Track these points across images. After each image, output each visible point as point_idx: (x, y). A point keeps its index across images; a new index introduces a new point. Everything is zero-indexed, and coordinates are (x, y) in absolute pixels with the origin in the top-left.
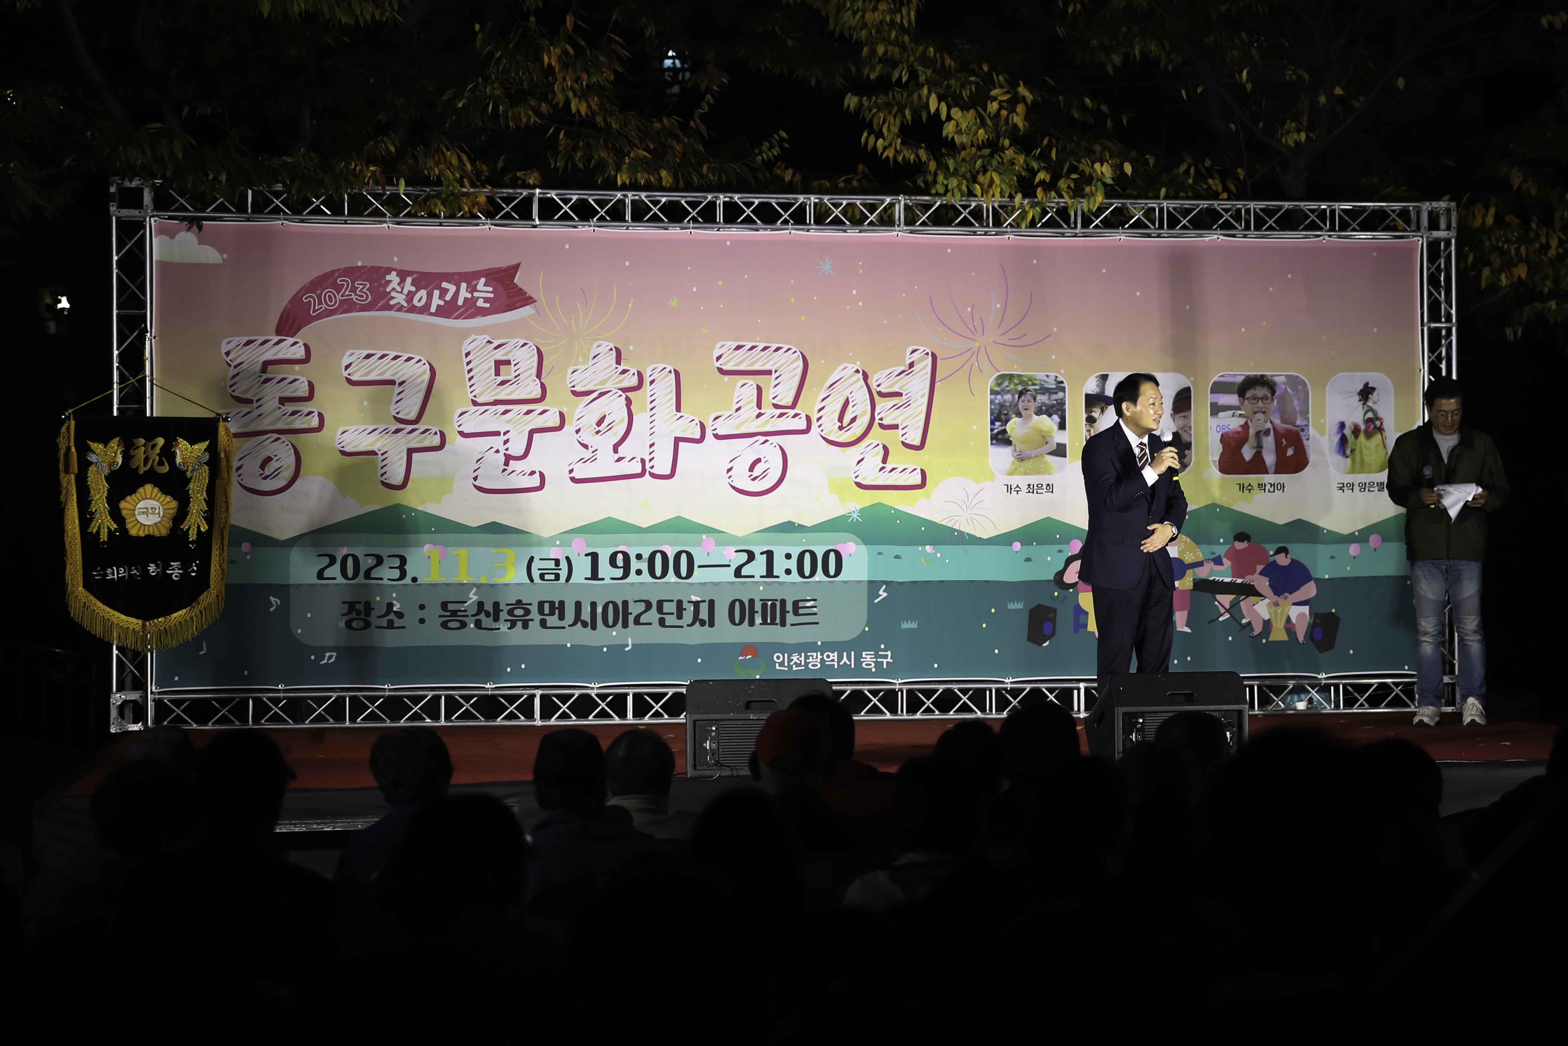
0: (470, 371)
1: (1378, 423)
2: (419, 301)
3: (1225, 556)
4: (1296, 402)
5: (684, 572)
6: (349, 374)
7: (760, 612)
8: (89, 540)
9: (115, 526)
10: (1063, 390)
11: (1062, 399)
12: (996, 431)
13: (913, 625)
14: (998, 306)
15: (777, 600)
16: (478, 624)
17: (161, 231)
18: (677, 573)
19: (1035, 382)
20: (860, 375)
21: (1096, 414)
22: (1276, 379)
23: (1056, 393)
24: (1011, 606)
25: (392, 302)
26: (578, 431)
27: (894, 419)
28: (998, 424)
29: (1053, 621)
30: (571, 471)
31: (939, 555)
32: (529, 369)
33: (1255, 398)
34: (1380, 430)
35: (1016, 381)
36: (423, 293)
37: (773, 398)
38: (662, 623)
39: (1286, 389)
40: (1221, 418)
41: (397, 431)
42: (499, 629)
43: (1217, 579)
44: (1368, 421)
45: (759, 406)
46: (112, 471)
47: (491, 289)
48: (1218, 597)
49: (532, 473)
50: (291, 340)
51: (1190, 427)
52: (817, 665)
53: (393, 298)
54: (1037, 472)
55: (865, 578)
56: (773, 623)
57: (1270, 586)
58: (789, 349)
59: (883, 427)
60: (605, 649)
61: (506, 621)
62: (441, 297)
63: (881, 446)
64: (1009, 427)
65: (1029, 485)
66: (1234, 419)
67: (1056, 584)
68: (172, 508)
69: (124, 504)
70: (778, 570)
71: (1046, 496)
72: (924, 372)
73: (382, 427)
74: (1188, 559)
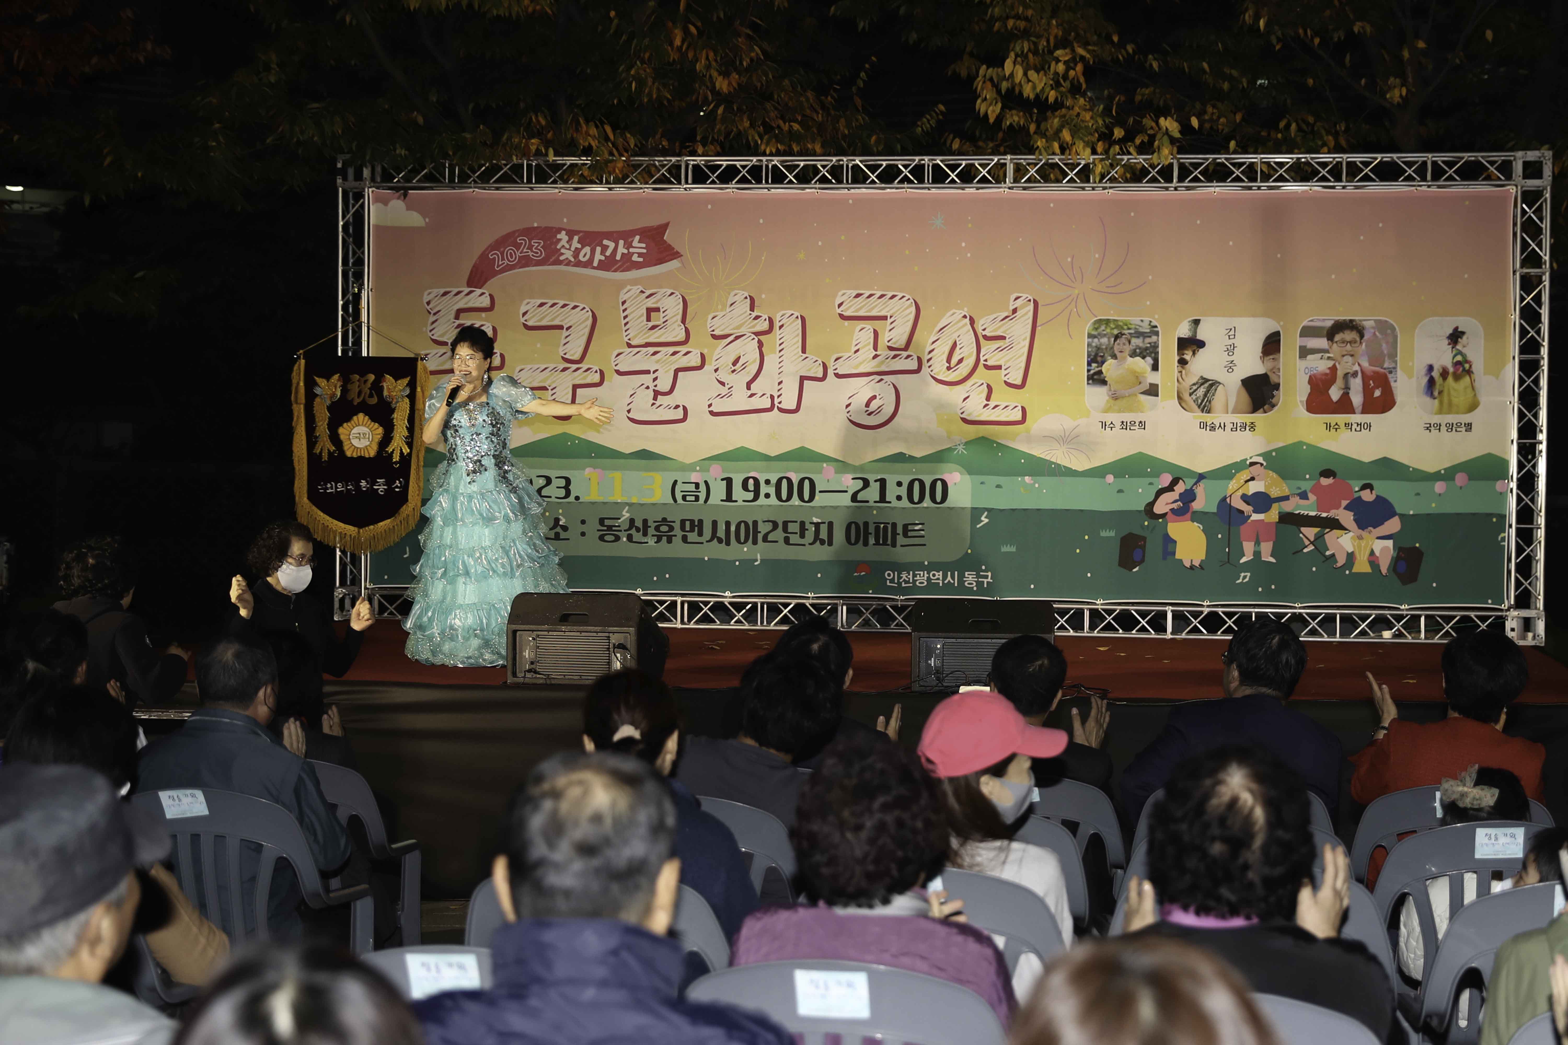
0: (625, 317)
1: (1467, 366)
2: (584, 256)
3: (1311, 491)
4: (1384, 345)
5: (806, 496)
6: (526, 321)
7: (873, 534)
8: (313, 459)
9: (334, 448)
10: (1157, 334)
11: (1155, 343)
12: (1092, 372)
13: (1013, 549)
14: (1097, 256)
15: (889, 523)
16: (630, 538)
17: (377, 200)
18: (801, 497)
19: (1130, 326)
20: (967, 320)
21: (1188, 356)
22: (1364, 323)
23: (1150, 337)
24: (1104, 534)
25: (562, 258)
26: (716, 370)
27: (999, 360)
28: (1094, 365)
29: (1143, 548)
30: (710, 406)
31: (1037, 485)
32: (675, 316)
33: (1343, 341)
34: (1469, 372)
35: (1112, 326)
36: (587, 249)
37: (888, 341)
38: (787, 541)
39: (1374, 333)
40: (1310, 360)
41: (564, 370)
42: (647, 543)
43: (1302, 512)
44: (1457, 364)
45: (875, 348)
46: (333, 402)
47: (644, 245)
48: (1303, 529)
49: (677, 407)
50: (479, 291)
51: (1279, 369)
52: (923, 583)
53: (563, 254)
54: (1130, 410)
55: (968, 505)
56: (885, 543)
57: (1355, 520)
58: (903, 297)
59: (987, 367)
60: (737, 563)
61: (653, 536)
62: (602, 253)
63: (985, 385)
64: (1104, 369)
65: (1123, 422)
67: (1146, 514)
68: (379, 434)
69: (341, 430)
70: (890, 496)
71: (1138, 432)
72: (1026, 317)
73: (552, 366)
74: (1274, 493)
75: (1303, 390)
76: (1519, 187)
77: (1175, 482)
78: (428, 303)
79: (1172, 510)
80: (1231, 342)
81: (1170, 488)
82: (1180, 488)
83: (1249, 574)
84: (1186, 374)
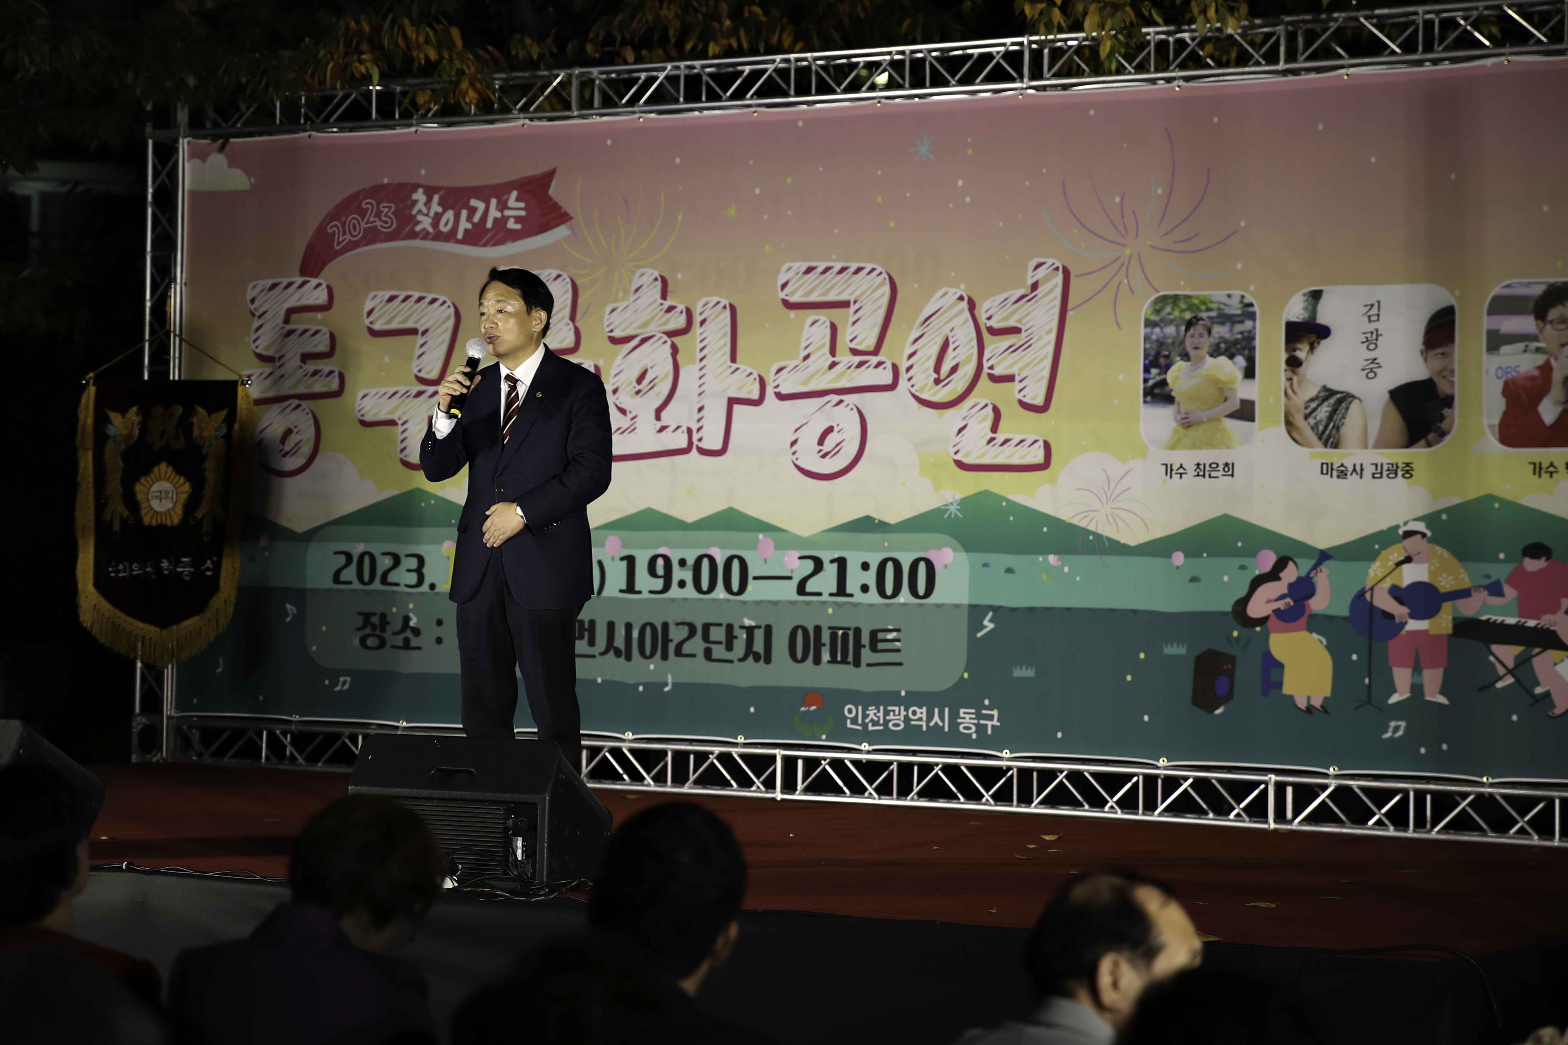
2: (446, 224)
3: (1507, 582)
5: (735, 586)
6: (371, 323)
7: (828, 645)
8: (102, 528)
9: (128, 513)
10: (1252, 316)
11: (1250, 332)
12: (1151, 383)
13: (1031, 673)
14: (1160, 191)
15: (849, 629)
17: (194, 155)
18: (728, 587)
19: (1211, 305)
20: (964, 305)
21: (1302, 353)
23: (1242, 322)
24: (1170, 650)
25: (418, 228)
26: (615, 391)
27: (1011, 366)
28: (1154, 371)
29: (1231, 674)
31: (1066, 569)
35: (1183, 305)
36: (450, 215)
37: (851, 341)
38: (708, 654)
40: (1506, 355)
41: (419, 394)
43: (1494, 618)
45: (833, 352)
46: (128, 447)
47: (522, 205)
48: (1495, 648)
50: (314, 282)
51: (1452, 371)
52: (899, 725)
53: (418, 222)
54: (1211, 445)
55: (965, 600)
56: (844, 661)
58: (873, 270)
59: (994, 379)
60: (641, 688)
62: (469, 219)
63: (990, 408)
65: (1198, 465)
66: (1527, 356)
67: (1235, 618)
68: (185, 492)
69: (138, 487)
70: (852, 585)
71: (1223, 481)
72: (1052, 296)
73: (402, 389)
74: (1445, 584)
75: (1492, 407)
77: (1281, 564)
78: (253, 301)
79: (1277, 612)
80: (1372, 327)
81: (1273, 576)
82: (1290, 574)
83: (1403, 724)
84: (1299, 383)
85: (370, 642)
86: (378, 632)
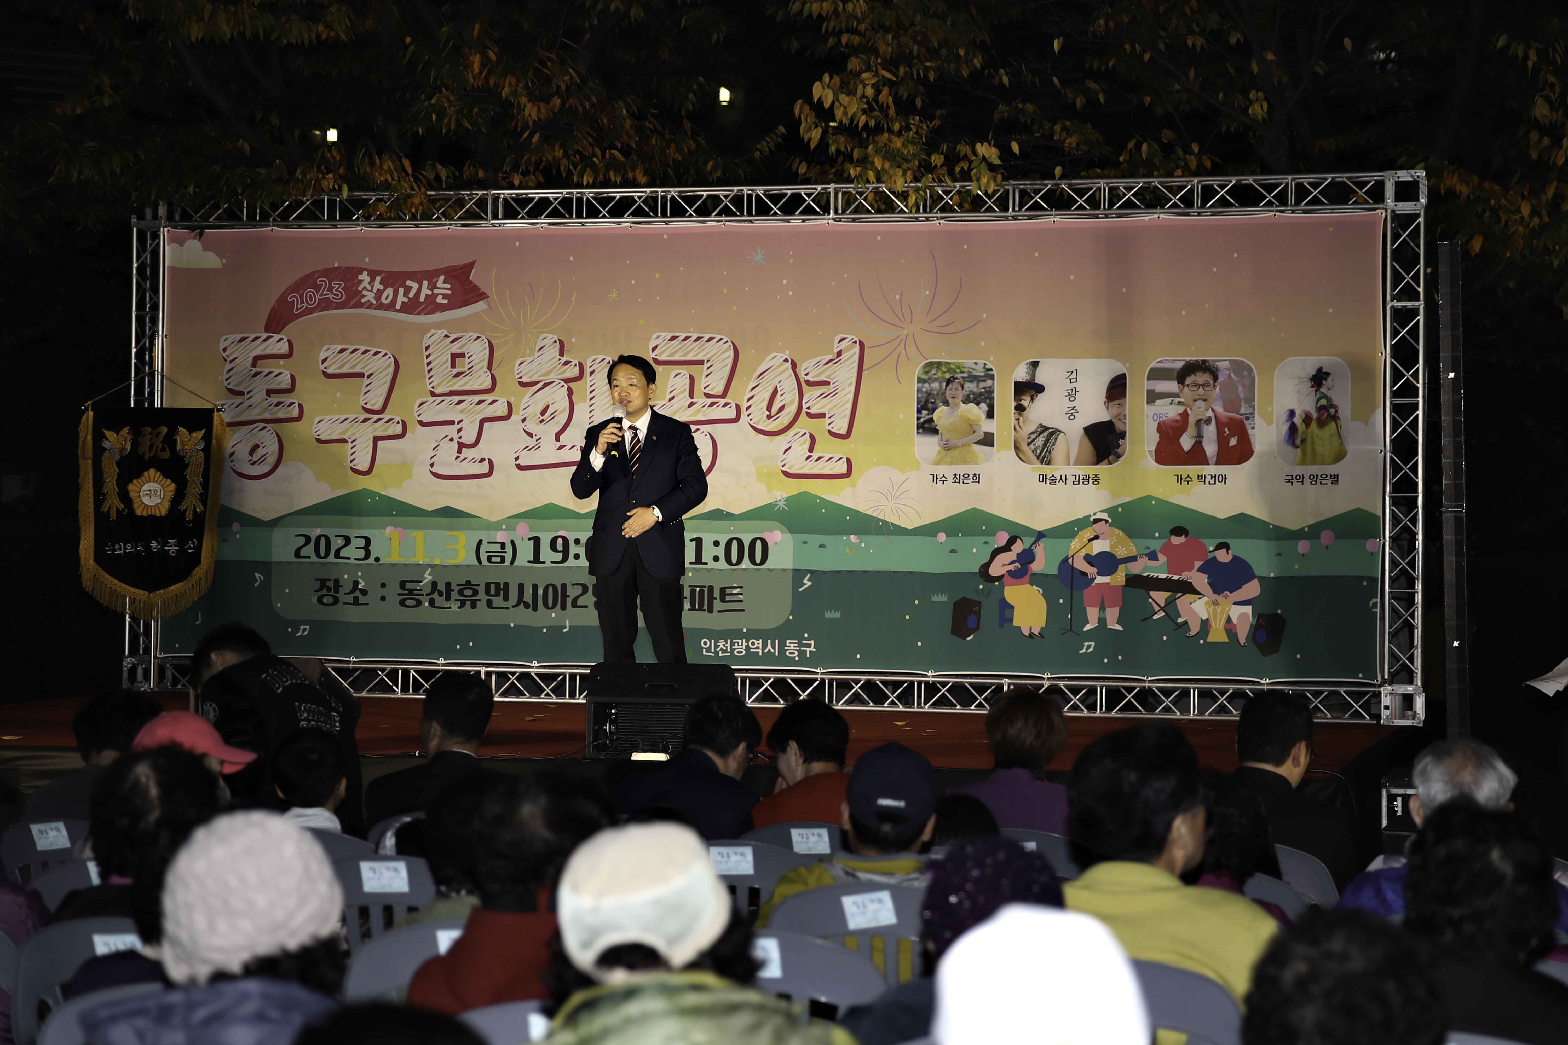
0: (429, 364)
1: (1332, 411)
2: (386, 299)
3: (1160, 551)
4: (1240, 388)
6: (325, 368)
7: (689, 598)
8: (101, 518)
9: (123, 506)
10: (992, 377)
11: (990, 387)
12: (922, 420)
13: (837, 615)
14: (927, 292)
15: (705, 587)
16: (432, 603)
17: (173, 240)
19: (963, 369)
20: (789, 365)
21: (1025, 402)
22: (1219, 364)
23: (985, 381)
24: (935, 598)
25: (363, 300)
26: (524, 420)
27: (822, 407)
28: (924, 412)
29: (978, 614)
30: (517, 459)
31: (863, 545)
32: (481, 361)
33: (1196, 385)
34: (1335, 418)
36: (390, 291)
37: (705, 388)
39: (1230, 376)
40: (1159, 406)
41: (365, 420)
42: (450, 608)
43: (1152, 574)
44: (1321, 409)
45: (691, 395)
46: (122, 457)
47: (449, 286)
48: (1152, 593)
49: (482, 460)
50: (277, 337)
51: (1125, 416)
52: (742, 652)
53: (364, 296)
54: (964, 462)
55: (790, 566)
56: (701, 609)
57: (1209, 583)
58: (721, 339)
59: (810, 416)
60: (545, 630)
61: (456, 600)
62: (406, 294)
63: (808, 435)
64: (935, 416)
65: (955, 475)
67: (981, 577)
68: (172, 491)
69: (131, 487)
70: (707, 557)
71: (972, 486)
72: (852, 360)
73: (352, 417)
74: (1121, 553)
75: (1151, 439)
76: (1389, 211)
77: (1012, 541)
78: (225, 350)
79: (1009, 572)
80: (1072, 386)
81: (1007, 548)
82: (1018, 548)
83: (1093, 644)
84: (1024, 422)
85: (325, 600)
86: (332, 593)
